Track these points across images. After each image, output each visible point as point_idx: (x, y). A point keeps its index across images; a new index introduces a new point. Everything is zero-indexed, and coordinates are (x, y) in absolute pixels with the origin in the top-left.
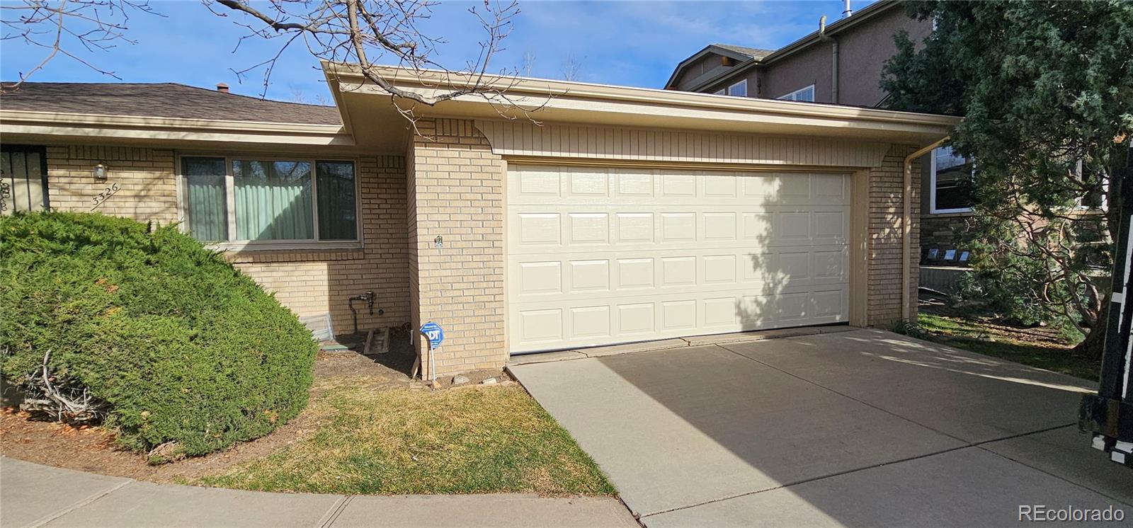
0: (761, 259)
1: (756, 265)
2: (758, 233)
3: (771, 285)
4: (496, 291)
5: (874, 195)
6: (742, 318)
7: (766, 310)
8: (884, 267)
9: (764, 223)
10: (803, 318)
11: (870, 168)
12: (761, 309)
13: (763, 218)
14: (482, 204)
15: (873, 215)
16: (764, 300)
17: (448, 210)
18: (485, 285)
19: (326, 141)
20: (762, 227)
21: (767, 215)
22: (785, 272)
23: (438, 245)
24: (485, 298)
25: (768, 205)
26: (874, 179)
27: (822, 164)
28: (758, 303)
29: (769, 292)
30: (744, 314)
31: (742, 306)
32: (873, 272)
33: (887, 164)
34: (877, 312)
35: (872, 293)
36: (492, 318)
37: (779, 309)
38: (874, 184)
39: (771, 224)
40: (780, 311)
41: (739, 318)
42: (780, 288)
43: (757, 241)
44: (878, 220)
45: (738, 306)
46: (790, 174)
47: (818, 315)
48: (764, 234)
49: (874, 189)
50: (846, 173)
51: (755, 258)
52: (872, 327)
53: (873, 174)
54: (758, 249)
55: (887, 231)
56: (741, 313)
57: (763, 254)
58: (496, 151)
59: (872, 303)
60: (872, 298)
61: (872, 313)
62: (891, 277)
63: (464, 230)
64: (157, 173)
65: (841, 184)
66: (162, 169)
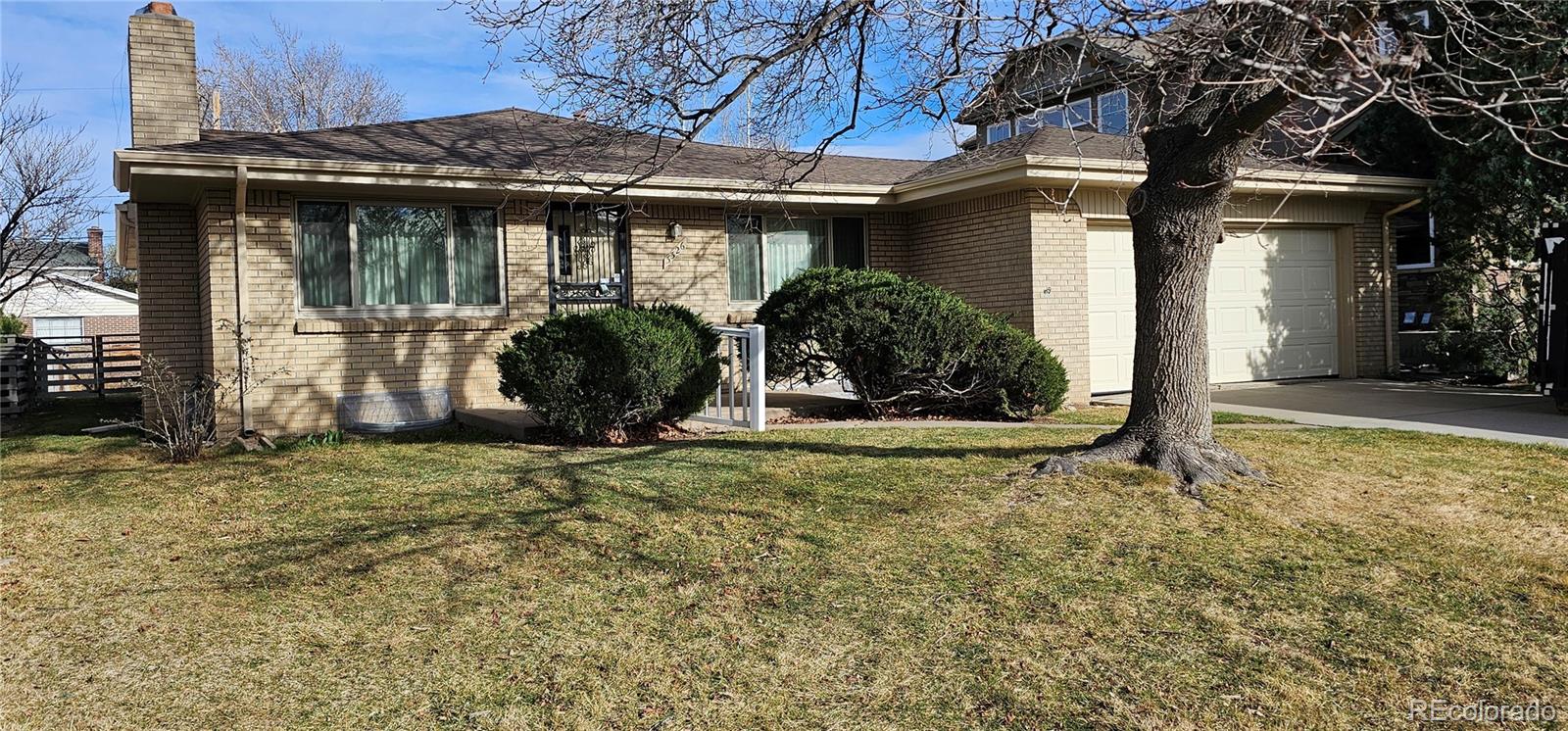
0: (1265, 312)
1: (1262, 318)
2: (1262, 287)
3: (1274, 336)
4: (1085, 335)
5: (1359, 250)
6: (1253, 368)
7: (1269, 363)
8: (1369, 319)
9: (1267, 278)
10: (1301, 370)
11: (1353, 224)
12: (1267, 359)
13: (1266, 272)
14: (1075, 260)
15: (1358, 270)
16: (1269, 351)
17: (1052, 266)
18: (1076, 329)
19: (873, 201)
20: (1265, 282)
21: (1269, 270)
22: (1285, 326)
23: (1047, 295)
24: (1077, 342)
25: (1270, 260)
26: (1358, 235)
27: (1326, 221)
28: (1265, 355)
29: (1273, 343)
30: (1254, 365)
31: (1252, 356)
32: (1361, 325)
33: (1368, 220)
34: (1365, 364)
35: (1361, 344)
37: (1280, 360)
38: (1358, 240)
39: (1273, 280)
40: (1282, 362)
41: (1250, 369)
42: (1281, 340)
43: (1262, 295)
44: (1363, 275)
45: (1249, 357)
46: (1280, 231)
47: (1312, 367)
48: (1268, 288)
49: (1358, 245)
50: (1331, 229)
51: (1261, 311)
52: (1362, 377)
53: (1357, 230)
54: (1263, 303)
55: (1371, 284)
56: (1255, 367)
57: (1267, 306)
58: (1084, 215)
59: (1361, 354)
60: (1360, 349)
61: (1362, 364)
62: (1375, 329)
63: (1062, 283)
64: (712, 233)
65: (1327, 241)
66: (716, 228)
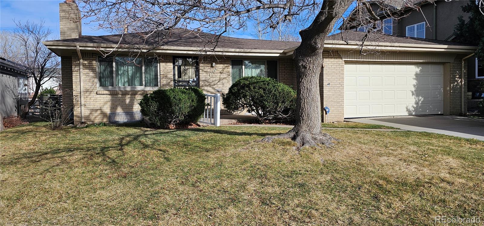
0: (414, 92)
1: (413, 94)
2: (413, 84)
3: (418, 101)
4: (342, 99)
5: (451, 71)
6: (408, 112)
7: (416, 109)
8: (455, 95)
9: (415, 80)
10: (428, 112)
11: (450, 62)
12: (415, 109)
13: (415, 79)
14: (339, 74)
15: (451, 78)
16: (415, 106)
17: (331, 76)
18: (339, 97)
20: (415, 82)
21: (416, 78)
22: (422, 97)
23: (329, 85)
24: (340, 101)
25: (417, 75)
26: (451, 66)
27: (434, 61)
28: (414, 107)
29: (417, 103)
30: (409, 110)
31: (408, 108)
32: (451, 97)
33: (456, 61)
34: (453, 110)
35: (451, 103)
36: (341, 106)
37: (420, 109)
38: (451, 68)
39: (418, 81)
40: (421, 109)
41: (407, 112)
42: (420, 102)
43: (413, 87)
44: (453, 80)
45: (407, 108)
46: (421, 65)
47: (433, 111)
48: (415, 84)
49: (451, 69)
50: (442, 64)
51: (412, 92)
52: (451, 115)
53: (451, 64)
54: (413, 89)
55: (456, 83)
56: (408, 110)
57: (415, 90)
58: (343, 59)
59: (451, 107)
60: (451, 105)
61: (451, 110)
62: (457, 98)
63: (334, 82)
64: (226, 65)
65: (440, 68)
66: (227, 64)
